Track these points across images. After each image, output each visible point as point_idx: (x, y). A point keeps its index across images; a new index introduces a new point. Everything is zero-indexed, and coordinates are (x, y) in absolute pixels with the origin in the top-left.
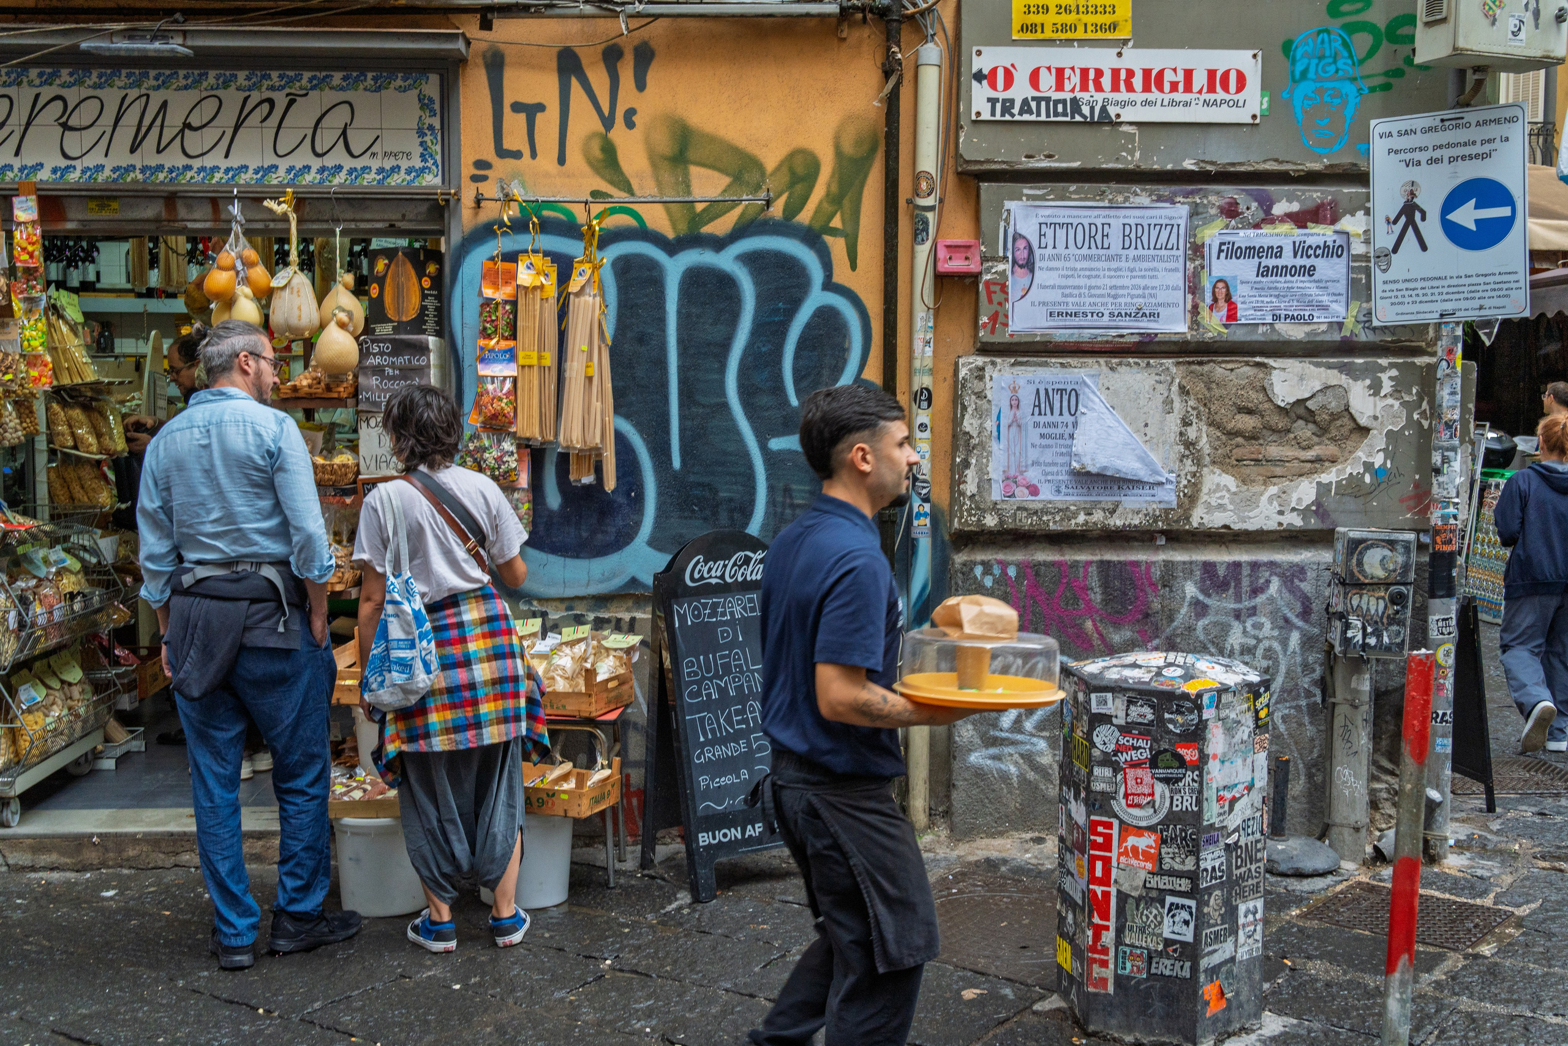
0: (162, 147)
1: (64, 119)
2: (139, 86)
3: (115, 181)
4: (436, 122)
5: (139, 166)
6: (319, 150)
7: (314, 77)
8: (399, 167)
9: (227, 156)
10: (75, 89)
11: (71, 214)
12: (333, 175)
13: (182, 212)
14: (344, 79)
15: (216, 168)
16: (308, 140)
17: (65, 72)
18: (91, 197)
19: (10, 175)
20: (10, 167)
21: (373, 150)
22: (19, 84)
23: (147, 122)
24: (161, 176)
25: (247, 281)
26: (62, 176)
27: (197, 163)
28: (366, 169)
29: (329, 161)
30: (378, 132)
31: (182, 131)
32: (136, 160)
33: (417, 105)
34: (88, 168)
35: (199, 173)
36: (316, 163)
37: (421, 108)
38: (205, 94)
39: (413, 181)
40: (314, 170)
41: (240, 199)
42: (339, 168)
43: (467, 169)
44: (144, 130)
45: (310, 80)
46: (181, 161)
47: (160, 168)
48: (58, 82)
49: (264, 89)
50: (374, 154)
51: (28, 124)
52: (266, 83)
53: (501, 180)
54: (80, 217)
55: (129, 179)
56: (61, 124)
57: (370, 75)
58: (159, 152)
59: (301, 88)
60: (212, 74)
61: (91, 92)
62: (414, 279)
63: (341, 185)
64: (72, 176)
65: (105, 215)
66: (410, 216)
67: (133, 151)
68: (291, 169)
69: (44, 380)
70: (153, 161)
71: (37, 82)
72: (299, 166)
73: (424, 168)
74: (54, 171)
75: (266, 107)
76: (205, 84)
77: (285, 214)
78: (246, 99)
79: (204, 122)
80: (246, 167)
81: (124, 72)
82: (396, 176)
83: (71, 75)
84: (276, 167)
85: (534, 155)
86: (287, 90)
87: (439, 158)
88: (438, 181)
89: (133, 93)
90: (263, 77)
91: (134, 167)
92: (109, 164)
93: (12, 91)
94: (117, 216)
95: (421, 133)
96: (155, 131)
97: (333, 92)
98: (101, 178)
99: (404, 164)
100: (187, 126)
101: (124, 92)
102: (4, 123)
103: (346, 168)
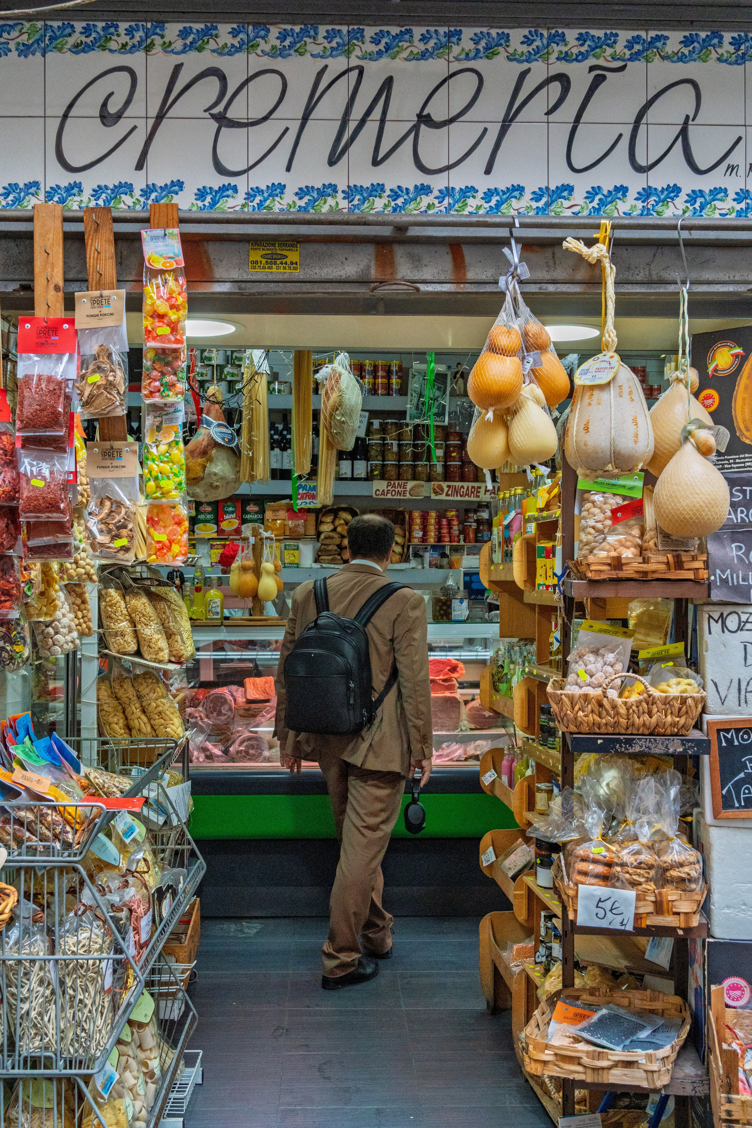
0: (381, 156)
1: (220, 108)
2: (348, 53)
3: (301, 209)
5: (342, 186)
6: (641, 161)
7: (636, 40)
9: (488, 171)
10: (240, 57)
11: (219, 273)
12: (664, 202)
13: (404, 268)
14: (687, 42)
15: (469, 191)
16: (624, 144)
17: (224, 29)
18: (255, 240)
19: (128, 200)
20: (127, 188)
21: (731, 161)
22: (148, 49)
23: (357, 113)
24: (379, 204)
25: (535, 376)
26: (214, 203)
27: (438, 183)
28: (719, 193)
29: (658, 179)
30: (740, 132)
31: (416, 128)
32: (338, 176)
34: (258, 191)
35: (441, 199)
36: (636, 183)
38: (455, 66)
40: (632, 194)
42: (676, 190)
44: (352, 126)
45: (630, 45)
46: (413, 179)
47: (377, 189)
48: (212, 45)
49: (553, 58)
50: (732, 168)
51: (160, 117)
52: (556, 49)
54: (235, 275)
55: (325, 209)
56: (213, 116)
57: (728, 36)
58: (376, 163)
59: (614, 58)
60: (468, 32)
61: (267, 63)
63: (677, 217)
64: (231, 202)
65: (277, 272)
67: (332, 162)
68: (595, 191)
69: (176, 548)
70: (366, 177)
71: (178, 45)
72: (607, 187)
74: (201, 194)
75: (556, 87)
76: (456, 50)
77: (599, 261)
78: (523, 75)
79: (454, 113)
80: (520, 189)
81: (322, 30)
83: (234, 33)
84: (569, 189)
86: (592, 61)
89: (338, 65)
90: (552, 39)
91: (334, 188)
92: (293, 183)
93: (135, 60)
94: (298, 274)
96: (371, 128)
97: (667, 63)
100: (424, 119)
101: (320, 63)
102: (119, 116)
103: (686, 190)
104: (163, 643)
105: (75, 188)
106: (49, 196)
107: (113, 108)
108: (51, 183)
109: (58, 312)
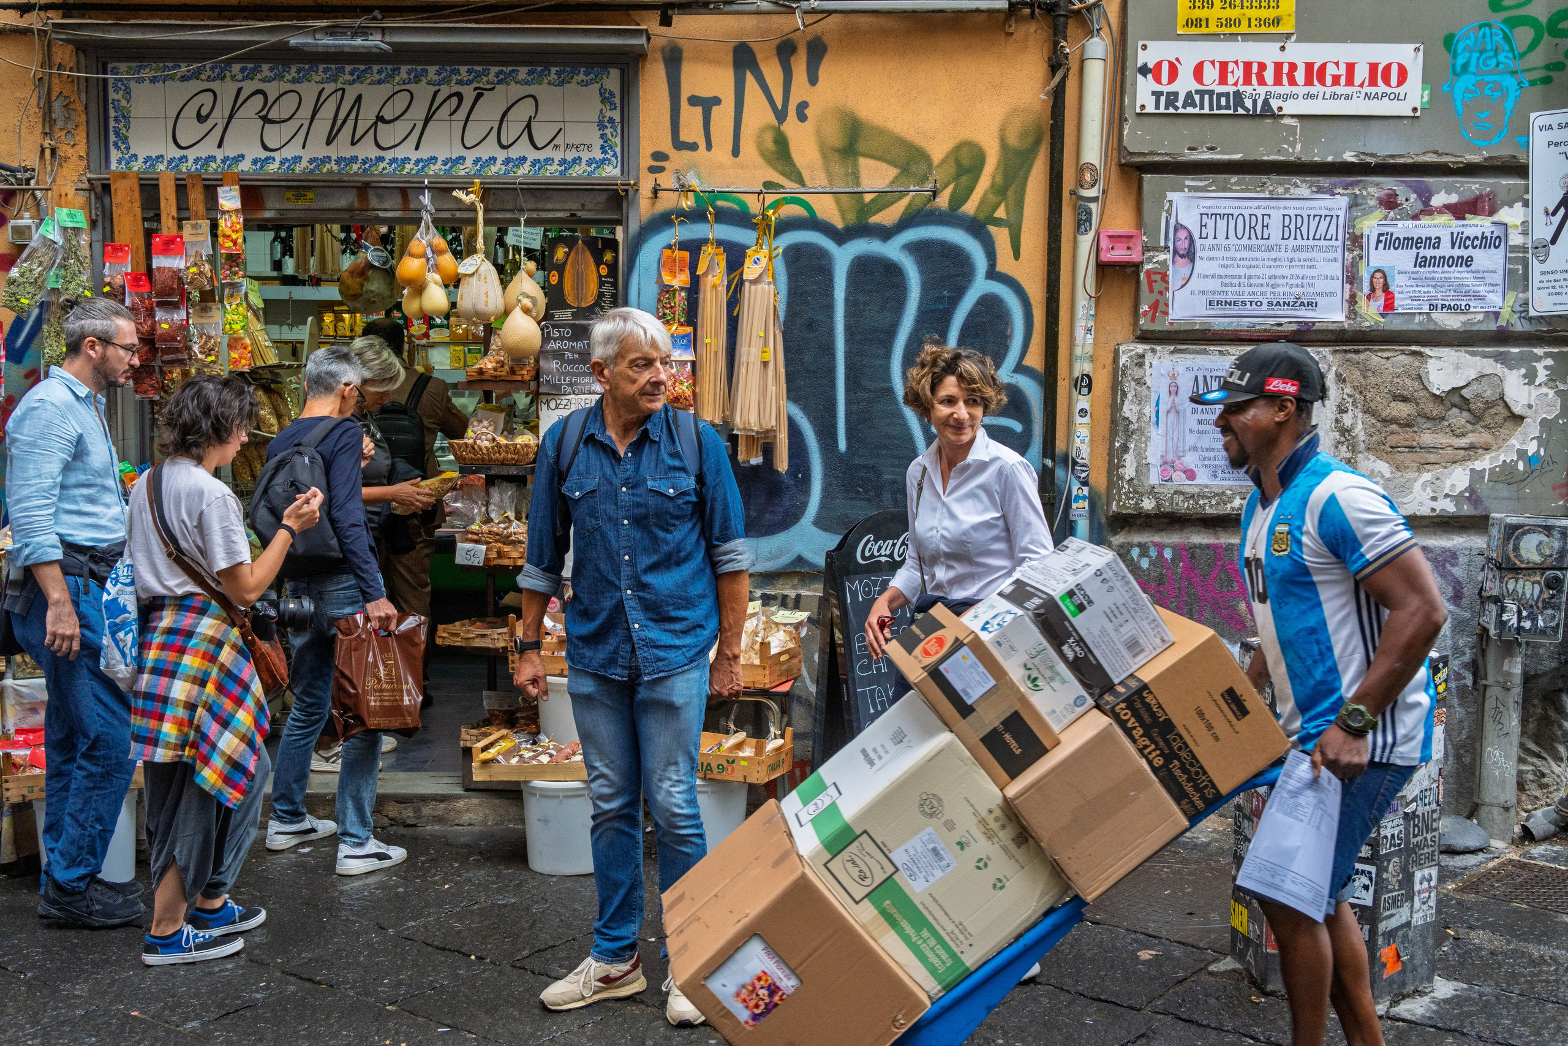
0: (356, 138)
1: (264, 113)
2: (335, 81)
3: (312, 171)
4: (616, 115)
5: (334, 157)
6: (505, 143)
7: (501, 72)
8: (580, 158)
9: (417, 148)
10: (275, 83)
11: (269, 204)
12: (518, 166)
13: (374, 202)
14: (530, 73)
15: (406, 160)
16: (495, 131)
17: (265, 67)
18: (288, 187)
19: (213, 165)
20: (213, 158)
21: (555, 142)
22: (223, 79)
23: (342, 115)
24: (355, 167)
25: (437, 268)
26: (262, 167)
27: (388, 155)
28: (549, 161)
29: (514, 153)
30: (561, 125)
31: (375, 124)
32: (332, 152)
33: (599, 99)
34: (287, 160)
35: (390, 164)
36: (501, 155)
37: (602, 102)
38: (397, 88)
39: (593, 172)
40: (499, 162)
41: (429, 189)
42: (524, 159)
43: (646, 161)
44: (339, 122)
45: (497, 75)
46: (374, 153)
47: (354, 159)
48: (259, 76)
49: (453, 83)
50: (556, 146)
51: (231, 117)
52: (455, 77)
53: (677, 171)
54: (278, 206)
55: (325, 170)
56: (261, 117)
57: (554, 70)
58: (353, 144)
59: (488, 83)
60: (404, 69)
61: (289, 86)
62: (593, 267)
63: (524, 176)
64: (271, 166)
65: (301, 204)
66: (589, 206)
67: (329, 142)
68: (478, 160)
69: (243, 362)
70: (348, 152)
71: (240, 77)
72: (485, 157)
73: (604, 160)
74: (255, 162)
75: (455, 100)
76: (397, 79)
77: (473, 204)
78: (436, 93)
79: (397, 115)
80: (435, 159)
81: (321, 67)
82: (577, 167)
83: (271, 70)
84: (463, 158)
85: (709, 147)
86: (475, 85)
87: (618, 150)
88: (617, 172)
89: (330, 88)
90: (453, 72)
91: (329, 158)
92: (306, 155)
93: (215, 85)
94: (313, 205)
95: (602, 126)
96: (350, 124)
97: (518, 86)
98: (298, 169)
99: (585, 156)
100: (380, 119)
101: (321, 87)
102: (208, 116)
103: (530, 159)
104: (273, 420)
105: (183, 159)
106: (169, 163)
107: (204, 113)
108: (170, 156)
109: (174, 231)
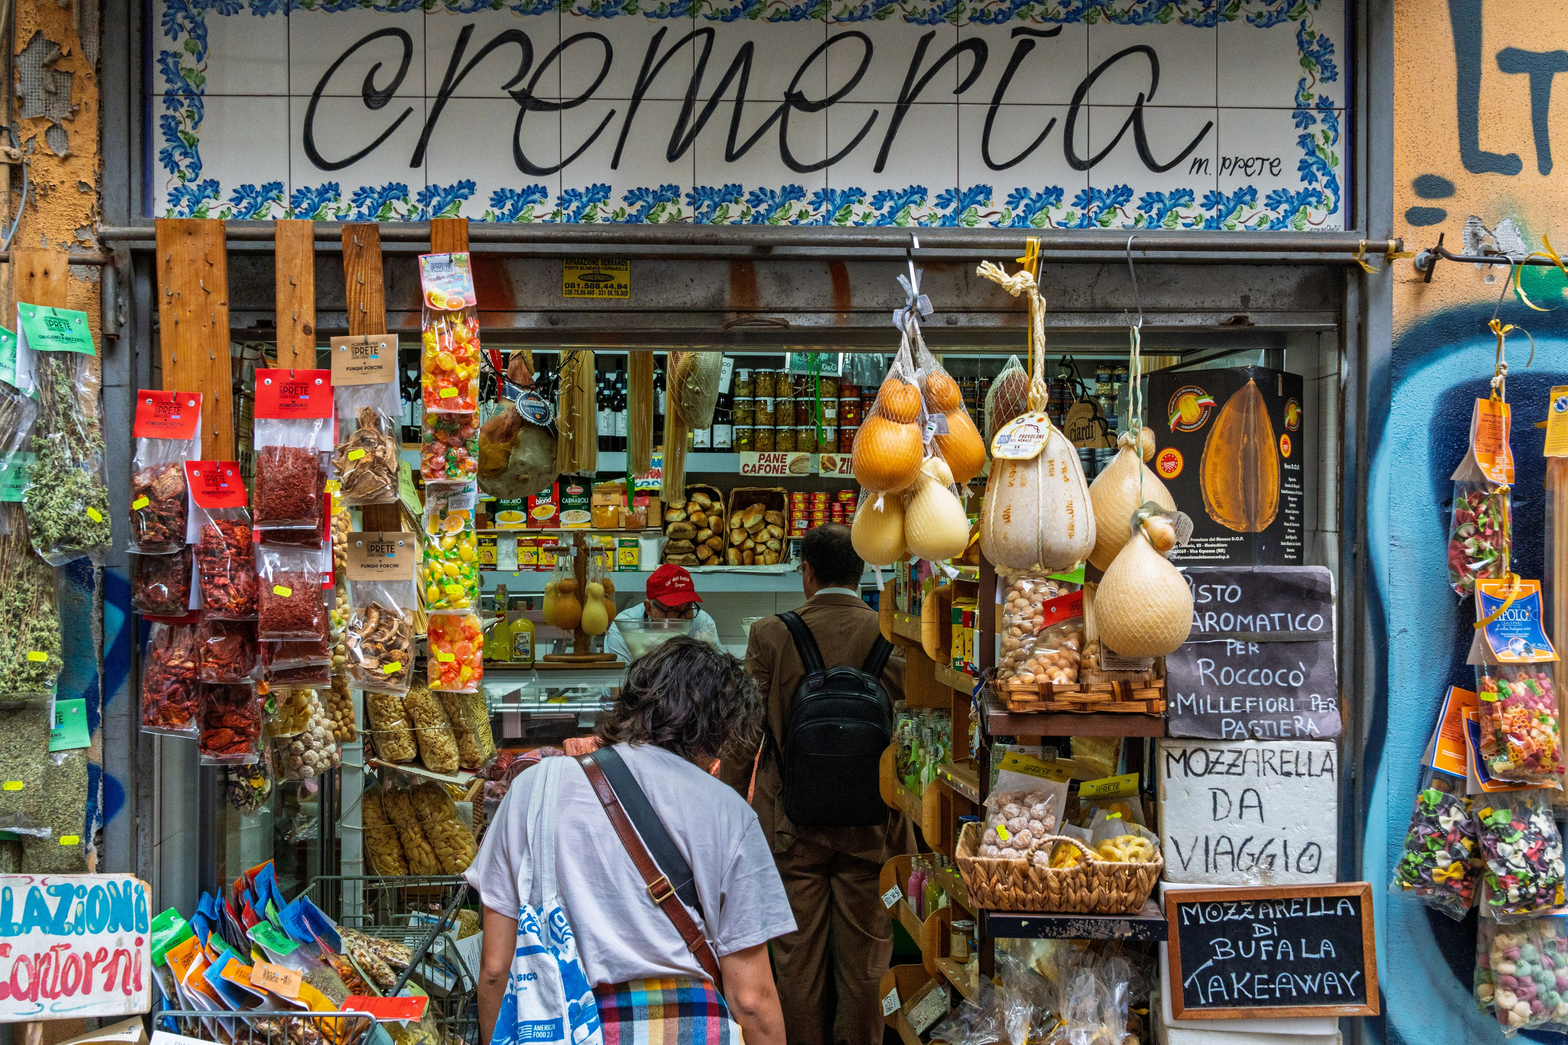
0: (738, 146)
1: (523, 84)
2: (692, 12)
3: (633, 220)
4: (1337, 94)
5: (686, 188)
6: (1081, 154)
8: (1252, 191)
9: (879, 168)
10: (550, 16)
11: (523, 299)
12: (1110, 208)
13: (768, 294)
15: (855, 194)
16: (1058, 131)
18: (571, 259)
19: (401, 207)
20: (401, 191)
21: (1197, 153)
22: (427, 5)
23: (706, 90)
24: (735, 211)
25: (941, 446)
26: (516, 210)
27: (813, 183)
28: (1182, 196)
29: (1103, 178)
30: (1210, 115)
31: (783, 112)
32: (680, 174)
33: (1296, 56)
34: (574, 194)
35: (816, 204)
36: (1074, 183)
37: (1305, 63)
38: (836, 29)
39: (1282, 222)
40: (1068, 198)
41: (920, 262)
42: (1126, 192)
43: (1405, 198)
44: (699, 108)
46: (779, 178)
47: (733, 192)
49: (964, 18)
50: (1199, 164)
51: (444, 95)
52: (969, 6)
53: (1474, 220)
54: (545, 304)
55: (663, 218)
56: (514, 95)
58: (731, 157)
59: (1044, 18)
62: (1271, 441)
63: (1127, 230)
64: (538, 210)
65: (600, 298)
66: (1259, 300)
67: (673, 155)
68: (1020, 194)
69: (467, 671)
70: (718, 176)
72: (1036, 188)
73: (1308, 193)
74: (499, 199)
75: (968, 58)
76: (836, 7)
77: (1024, 293)
78: (925, 41)
79: (833, 90)
80: (922, 191)
82: (1246, 212)
84: (986, 191)
85: (1545, 165)
86: (1015, 22)
87: (1339, 171)
88: (1337, 221)
89: (679, 27)
91: (675, 190)
92: (621, 183)
93: (410, 20)
94: (627, 301)
95: (1302, 116)
96: (724, 111)
97: (1114, 25)
98: (601, 214)
99: (1265, 185)
100: (794, 99)
101: (657, 25)
102: (389, 94)
103: (1139, 193)
105: (329, 191)
106: (295, 201)
107: (381, 83)
108: (298, 184)
109: (308, 362)
